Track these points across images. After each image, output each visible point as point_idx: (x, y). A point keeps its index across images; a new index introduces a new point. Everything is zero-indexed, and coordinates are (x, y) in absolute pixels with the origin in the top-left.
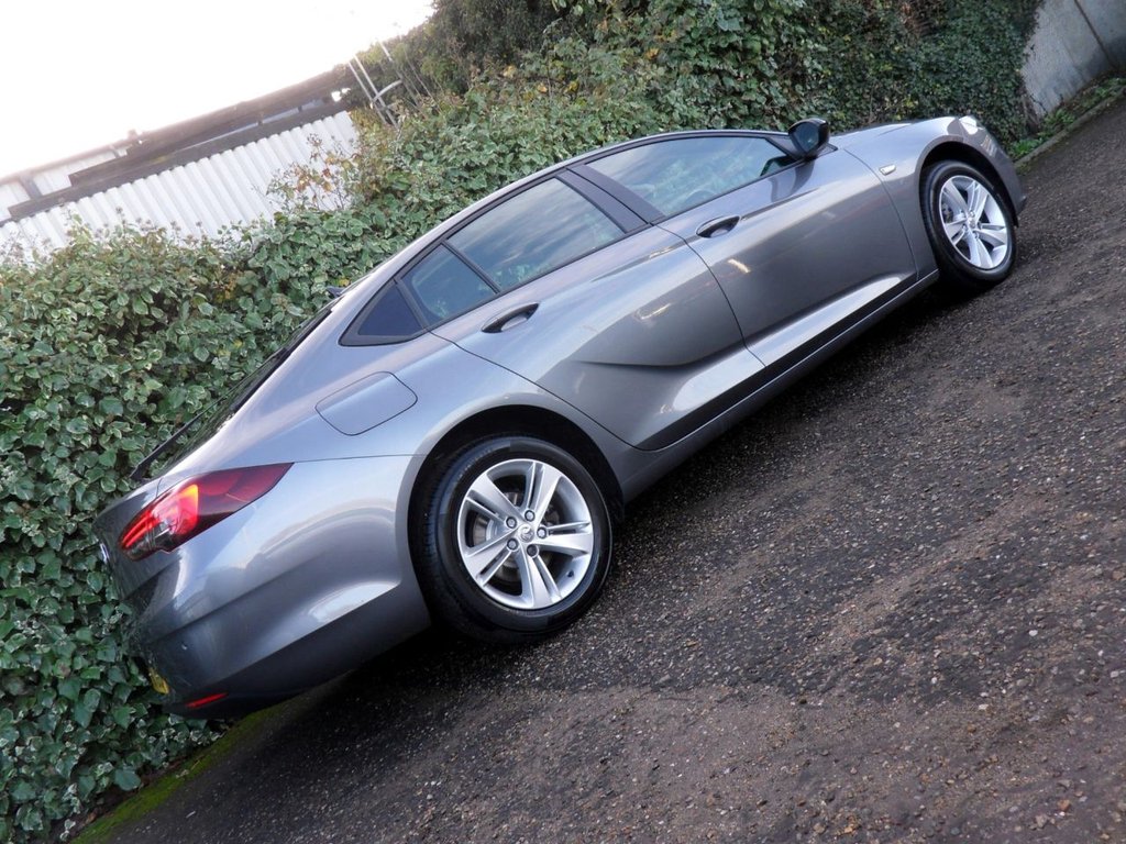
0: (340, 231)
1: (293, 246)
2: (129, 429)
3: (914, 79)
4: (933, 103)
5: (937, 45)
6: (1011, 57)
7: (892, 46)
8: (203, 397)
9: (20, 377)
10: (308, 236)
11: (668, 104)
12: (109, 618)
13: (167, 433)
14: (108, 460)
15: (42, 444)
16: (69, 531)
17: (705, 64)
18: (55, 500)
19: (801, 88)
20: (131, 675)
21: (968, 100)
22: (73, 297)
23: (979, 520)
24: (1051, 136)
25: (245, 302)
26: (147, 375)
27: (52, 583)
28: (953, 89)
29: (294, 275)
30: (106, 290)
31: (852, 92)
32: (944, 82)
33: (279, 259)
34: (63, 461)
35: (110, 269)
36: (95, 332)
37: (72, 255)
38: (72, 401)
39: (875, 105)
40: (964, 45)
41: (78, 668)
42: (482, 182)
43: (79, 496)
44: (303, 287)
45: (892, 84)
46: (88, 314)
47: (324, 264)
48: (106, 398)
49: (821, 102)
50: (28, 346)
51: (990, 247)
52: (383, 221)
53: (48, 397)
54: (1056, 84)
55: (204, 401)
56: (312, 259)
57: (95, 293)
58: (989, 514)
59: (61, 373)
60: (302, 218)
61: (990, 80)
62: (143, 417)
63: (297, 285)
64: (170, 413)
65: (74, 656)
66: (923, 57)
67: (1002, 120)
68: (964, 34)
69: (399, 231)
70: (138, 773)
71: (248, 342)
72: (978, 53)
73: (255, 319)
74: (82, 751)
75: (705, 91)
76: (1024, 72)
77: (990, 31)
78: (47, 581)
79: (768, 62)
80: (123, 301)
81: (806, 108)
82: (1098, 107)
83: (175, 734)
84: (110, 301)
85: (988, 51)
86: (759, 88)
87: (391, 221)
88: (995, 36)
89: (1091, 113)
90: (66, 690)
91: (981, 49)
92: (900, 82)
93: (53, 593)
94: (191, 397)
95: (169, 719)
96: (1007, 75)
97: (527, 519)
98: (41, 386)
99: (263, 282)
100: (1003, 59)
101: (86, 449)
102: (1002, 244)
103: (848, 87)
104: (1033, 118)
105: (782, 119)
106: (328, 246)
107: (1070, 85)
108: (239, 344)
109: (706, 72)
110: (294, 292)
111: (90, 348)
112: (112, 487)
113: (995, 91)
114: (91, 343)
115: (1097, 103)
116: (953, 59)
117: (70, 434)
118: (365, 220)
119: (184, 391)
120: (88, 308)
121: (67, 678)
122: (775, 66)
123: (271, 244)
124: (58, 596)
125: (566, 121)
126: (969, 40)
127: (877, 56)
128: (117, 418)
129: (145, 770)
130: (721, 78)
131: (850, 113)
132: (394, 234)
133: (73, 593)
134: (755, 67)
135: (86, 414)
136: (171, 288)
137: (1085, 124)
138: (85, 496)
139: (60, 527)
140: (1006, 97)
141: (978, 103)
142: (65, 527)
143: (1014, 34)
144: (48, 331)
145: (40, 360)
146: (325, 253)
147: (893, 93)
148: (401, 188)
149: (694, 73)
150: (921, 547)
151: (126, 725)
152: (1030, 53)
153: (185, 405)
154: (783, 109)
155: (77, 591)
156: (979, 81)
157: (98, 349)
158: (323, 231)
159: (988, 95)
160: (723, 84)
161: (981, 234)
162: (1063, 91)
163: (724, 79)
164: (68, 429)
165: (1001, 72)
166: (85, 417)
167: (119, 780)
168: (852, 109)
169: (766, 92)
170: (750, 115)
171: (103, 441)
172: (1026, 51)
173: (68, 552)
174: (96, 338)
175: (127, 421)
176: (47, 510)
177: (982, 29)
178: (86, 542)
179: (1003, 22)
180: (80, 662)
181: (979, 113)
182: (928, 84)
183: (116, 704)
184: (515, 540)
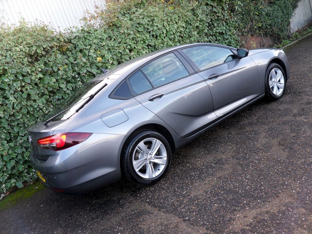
0: (100, 37)
1: (85, 38)
2: (31, 87)
3: (263, 17)
4: (266, 25)
5: (271, 8)
6: (289, 15)
7: (259, 6)
8: (54, 81)
9: (2, 68)
10: (90, 36)
11: (197, 14)
12: (20, 141)
13: (42, 90)
14: (25, 96)
15: (6, 88)
16: (11, 114)
17: (209, 3)
18: (8, 105)
19: (233, 14)
20: (24, 157)
21: (275, 26)
22: (19, 44)
23: (275, 198)
24: (293, 41)
25: (69, 53)
26: (39, 72)
27: (4, 128)
28: (272, 22)
29: (85, 48)
30: (30, 44)
31: (245, 18)
32: (270, 19)
33: (81, 42)
34: (11, 94)
35: (31, 36)
36: (25, 56)
37: (20, 30)
38: (16, 76)
39: (251, 22)
40: (278, 10)
41: (10, 153)
42: (142, 29)
43: (15, 105)
44: (87, 52)
45: (256, 17)
46: (24, 50)
47: (94, 46)
48: (26, 77)
49: (237, 19)
50: (5, 57)
51: (279, 88)
52: (112, 35)
53: (9, 75)
54: (298, 24)
55: (54, 83)
56: (91, 44)
57: (26, 44)
58: (278, 196)
59: (14, 68)
60: (89, 30)
61: (282, 21)
62: (36, 84)
63: (85, 51)
64: (44, 84)
65: (9, 150)
66: (266, 11)
67: (282, 33)
68: (279, 6)
69: (116, 39)
70: (23, 183)
71: (69, 66)
72: (281, 13)
73: (72, 59)
74: (8, 176)
75: (207, 11)
76: (291, 20)
77: (285, 7)
78: (3, 127)
79: (226, 5)
80: (34, 48)
81: (232, 20)
82: (307, 35)
83: (34, 174)
84: (30, 47)
85: (284, 12)
86: (222, 12)
87: (114, 36)
88: (286, 8)
89: (305, 36)
90: (5, 159)
91: (282, 11)
92: (259, 17)
93: (4, 131)
94: (51, 81)
95: (33, 170)
96: (287, 20)
97: (151, 154)
98: (8, 71)
99: (75, 48)
100: (287, 16)
101: (18, 91)
102: (282, 88)
103: (245, 16)
104: (290, 34)
105: (225, 22)
106: (96, 41)
107: (301, 26)
108: (66, 66)
109: (209, 5)
110: (84, 53)
111: (23, 60)
112: (25, 104)
113: (282, 24)
114: (23, 59)
115: (307, 33)
116: (274, 13)
117: (14, 86)
118: (107, 34)
119: (49, 78)
120: (24, 48)
121: (6, 155)
122: (228, 7)
123: (79, 37)
124: (6, 132)
125: (168, 14)
126: (280, 8)
127: (255, 8)
128: (28, 84)
129: (25, 182)
130: (212, 7)
131: (244, 23)
132: (115, 40)
133: (10, 131)
134: (222, 6)
135: (20, 81)
136: (49, 46)
137: (303, 39)
138: (17, 105)
139: (8, 112)
140: (285, 27)
141: (277, 27)
142: (10, 113)
143: (291, 9)
144: (11, 54)
145: (8, 63)
146: (94, 43)
147: (256, 20)
148: (118, 25)
149: (206, 5)
150: (259, 201)
151: (21, 170)
152: (294, 15)
153: (49, 83)
154: (226, 19)
155: (11, 131)
156: (279, 21)
157: (25, 61)
158: (95, 36)
159: (280, 25)
160: (212, 9)
161: (278, 85)
162: (299, 27)
163: (213, 8)
164: (14, 85)
165: (285, 19)
166: (19, 82)
167: (17, 184)
168: (244, 22)
169: (224, 14)
170: (218, 19)
171: (24, 90)
172: (293, 14)
173: (9, 120)
174: (25, 58)
175: (31, 85)
176: (5, 107)
177: (283, 6)
178: (15, 118)
179: (289, 5)
180: (10, 152)
181: (277, 30)
182: (266, 19)
183: (19, 164)
184: (146, 160)
